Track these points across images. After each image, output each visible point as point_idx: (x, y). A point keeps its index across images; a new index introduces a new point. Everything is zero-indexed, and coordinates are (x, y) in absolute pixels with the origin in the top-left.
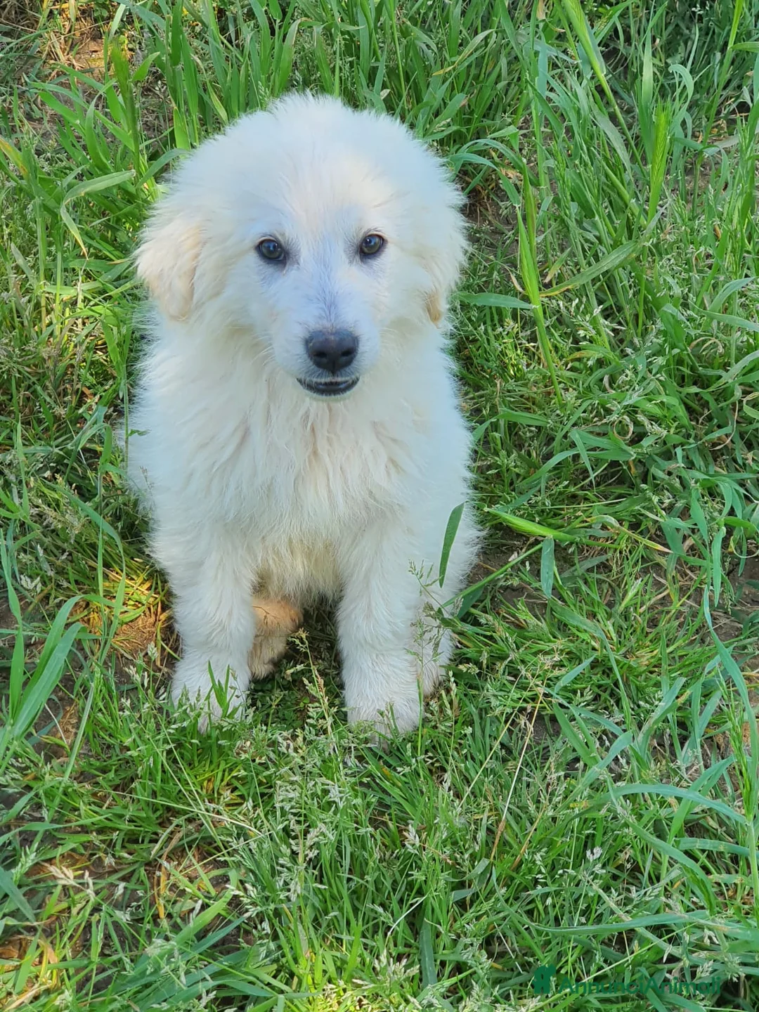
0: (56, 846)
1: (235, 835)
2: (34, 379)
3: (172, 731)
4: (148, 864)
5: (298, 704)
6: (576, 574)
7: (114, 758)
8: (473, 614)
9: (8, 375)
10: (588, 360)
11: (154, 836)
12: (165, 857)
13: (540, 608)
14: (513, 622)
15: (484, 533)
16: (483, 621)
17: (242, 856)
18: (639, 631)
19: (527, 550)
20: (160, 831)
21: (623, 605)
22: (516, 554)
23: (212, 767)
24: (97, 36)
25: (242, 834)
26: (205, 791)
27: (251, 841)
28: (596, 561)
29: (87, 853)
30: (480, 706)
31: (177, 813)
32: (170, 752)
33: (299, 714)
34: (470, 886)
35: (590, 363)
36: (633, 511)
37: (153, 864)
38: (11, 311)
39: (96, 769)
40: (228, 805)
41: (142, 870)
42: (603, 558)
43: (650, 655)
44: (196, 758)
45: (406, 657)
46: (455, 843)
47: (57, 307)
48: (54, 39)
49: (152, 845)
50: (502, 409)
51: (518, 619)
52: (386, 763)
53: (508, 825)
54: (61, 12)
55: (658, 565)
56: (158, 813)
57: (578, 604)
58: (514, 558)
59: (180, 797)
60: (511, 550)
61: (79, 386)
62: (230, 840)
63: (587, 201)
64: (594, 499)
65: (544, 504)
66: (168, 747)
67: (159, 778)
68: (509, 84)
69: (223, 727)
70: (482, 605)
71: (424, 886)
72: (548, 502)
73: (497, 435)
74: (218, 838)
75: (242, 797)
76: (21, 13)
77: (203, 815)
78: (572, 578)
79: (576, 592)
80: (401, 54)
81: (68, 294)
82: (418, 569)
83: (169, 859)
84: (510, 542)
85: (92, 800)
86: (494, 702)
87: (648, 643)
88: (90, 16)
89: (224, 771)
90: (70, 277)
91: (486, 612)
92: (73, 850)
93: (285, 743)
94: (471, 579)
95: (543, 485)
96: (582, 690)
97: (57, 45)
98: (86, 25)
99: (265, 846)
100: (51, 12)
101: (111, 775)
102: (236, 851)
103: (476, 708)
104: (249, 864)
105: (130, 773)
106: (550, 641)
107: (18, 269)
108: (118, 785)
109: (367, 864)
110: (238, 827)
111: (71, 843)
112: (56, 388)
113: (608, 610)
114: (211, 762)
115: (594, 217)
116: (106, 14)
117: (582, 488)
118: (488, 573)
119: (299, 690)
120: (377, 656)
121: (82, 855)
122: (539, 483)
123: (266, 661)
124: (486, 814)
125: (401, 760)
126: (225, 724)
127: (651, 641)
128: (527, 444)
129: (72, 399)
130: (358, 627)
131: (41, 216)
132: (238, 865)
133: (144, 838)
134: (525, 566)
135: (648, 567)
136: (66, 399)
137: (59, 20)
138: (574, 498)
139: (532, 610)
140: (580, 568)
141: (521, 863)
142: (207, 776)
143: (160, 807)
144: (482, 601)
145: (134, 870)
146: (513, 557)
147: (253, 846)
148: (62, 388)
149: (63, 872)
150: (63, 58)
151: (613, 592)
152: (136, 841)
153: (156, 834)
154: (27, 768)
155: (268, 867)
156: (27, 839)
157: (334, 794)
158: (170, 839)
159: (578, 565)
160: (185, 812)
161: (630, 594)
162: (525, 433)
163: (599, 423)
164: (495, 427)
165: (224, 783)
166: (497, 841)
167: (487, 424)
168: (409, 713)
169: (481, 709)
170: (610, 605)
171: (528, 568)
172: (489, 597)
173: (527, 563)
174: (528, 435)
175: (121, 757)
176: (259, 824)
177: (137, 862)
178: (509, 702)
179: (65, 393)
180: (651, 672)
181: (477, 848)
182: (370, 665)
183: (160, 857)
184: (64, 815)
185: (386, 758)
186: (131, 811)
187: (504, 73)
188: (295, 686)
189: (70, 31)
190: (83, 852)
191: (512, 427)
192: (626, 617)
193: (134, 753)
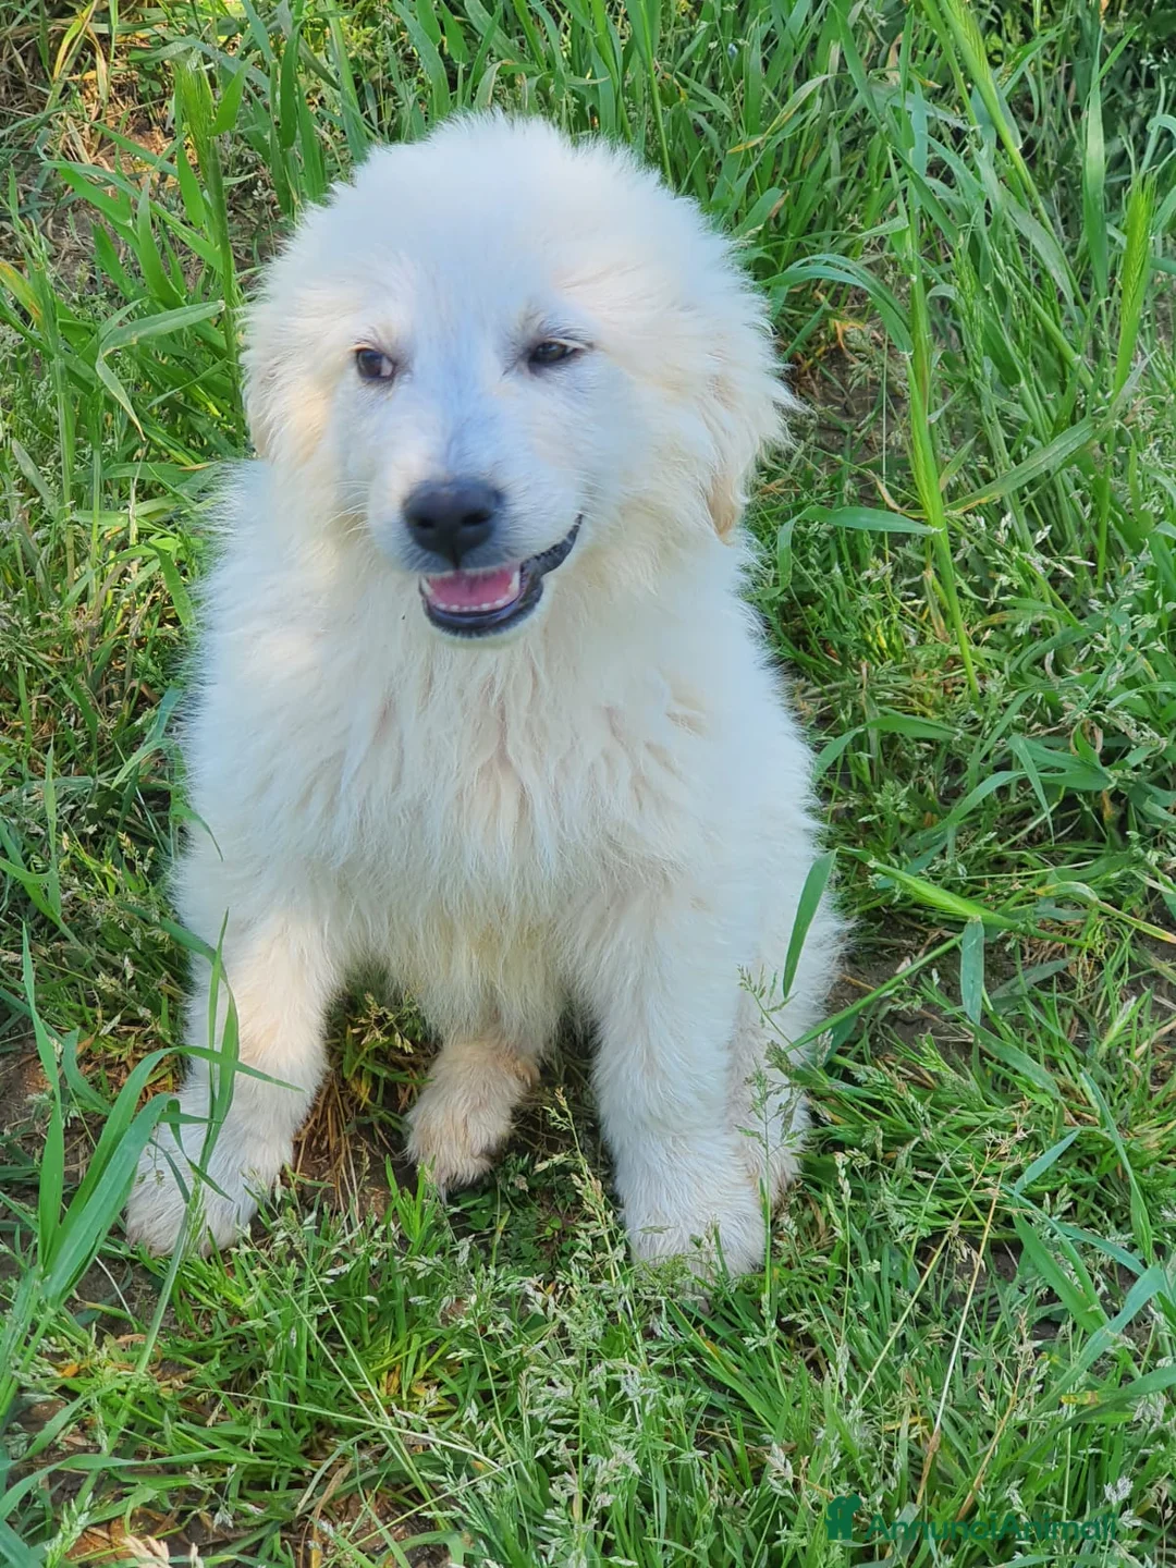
0: (120, 1497)
1: (450, 1469)
2: (55, 673)
3: (328, 1281)
4: (287, 1528)
5: (540, 1230)
6: (1017, 991)
7: (219, 1334)
8: (839, 1066)
9: (11, 663)
10: (1014, 626)
11: (296, 1476)
12: (317, 1512)
13: (959, 1052)
14: (911, 1079)
15: (851, 925)
16: (861, 1077)
17: (464, 1509)
18: (1136, 1090)
19: (926, 953)
20: (308, 1466)
21: (1105, 1046)
22: (908, 960)
23: (397, 1347)
24: (143, 126)
25: (462, 1465)
26: (383, 1389)
27: (480, 1480)
28: (1049, 970)
29: (175, 1509)
30: (868, 1227)
31: (339, 1430)
32: (321, 1318)
33: (543, 1248)
34: (882, 1557)
35: (1020, 631)
36: (1108, 881)
37: (296, 1527)
38: (13, 555)
39: (186, 1355)
40: (431, 1415)
41: (277, 1537)
42: (1061, 964)
43: (1162, 1131)
44: (366, 1331)
45: (726, 1139)
46: (853, 1477)
47: (95, 549)
48: (73, 130)
49: (295, 1492)
50: (873, 714)
51: (918, 1073)
52: (708, 1331)
53: (946, 1442)
54: (84, 87)
55: (1156, 976)
56: (303, 1433)
57: (1026, 1044)
58: (906, 967)
59: (344, 1401)
60: (898, 955)
61: (135, 683)
62: (442, 1478)
63: (1006, 352)
64: (1036, 863)
65: (955, 873)
66: (320, 1310)
67: (303, 1368)
68: (843, 184)
69: (415, 1272)
70: (854, 1050)
71: (801, 1557)
72: (961, 869)
73: (865, 756)
74: (415, 1476)
75: (452, 1398)
76: (16, 91)
77: (390, 1433)
78: (1013, 1000)
79: (1019, 1023)
80: (666, 129)
81: (113, 524)
82: (756, 981)
83: (324, 1515)
84: (896, 941)
85: (182, 1410)
86: (896, 1219)
87: (1152, 1111)
88: (131, 94)
89: (419, 1354)
90: (116, 496)
91: (863, 1062)
92: (149, 1505)
93: (540, 1296)
94: (832, 1005)
95: (950, 841)
96: (1053, 1194)
97: (78, 139)
98: (125, 109)
99: (508, 1488)
100: (66, 89)
101: (215, 1364)
102: (453, 1500)
103: (861, 1229)
104: (478, 1523)
105: (248, 1361)
106: (983, 1109)
107: (25, 485)
108: (230, 1381)
109: (694, 1519)
110: (454, 1455)
111: (146, 1492)
112: (96, 688)
113: (1079, 1052)
114: (394, 1338)
115: (1018, 381)
116: (158, 89)
117: (1013, 846)
118: (861, 993)
119: (541, 1205)
120: (674, 1141)
121: (168, 1513)
122: (943, 838)
123: (477, 1152)
124: (907, 1420)
125: (733, 1325)
126: (420, 1266)
127: (1157, 1108)
128: (915, 773)
129: (124, 706)
130: (634, 1092)
131: (65, 389)
132: (456, 1524)
133: (278, 1478)
134: (931, 978)
135: (1138, 980)
136: (112, 706)
137: (80, 101)
138: (999, 863)
139: (946, 1056)
140: (1025, 980)
141: (974, 1509)
142: (386, 1362)
143: (306, 1422)
144: (854, 1044)
145: (261, 1541)
146: (903, 966)
147: (485, 1488)
148: (105, 688)
149: (150, 1549)
150: (88, 159)
151: (1083, 1022)
152: (264, 1486)
153: (299, 1471)
154: (65, 1355)
155: (513, 1527)
156: (68, 1486)
157: (632, 1388)
158: (325, 1480)
159: (1021, 976)
160: (353, 1430)
161: (1118, 1025)
162: (912, 754)
163: (1042, 733)
164: (860, 743)
165: (420, 1374)
166: (926, 1472)
167: (847, 738)
168: (745, 1240)
169: (869, 1232)
170: (1082, 1044)
171: (936, 980)
172: (866, 1037)
173: (934, 973)
174: (918, 756)
175: (230, 1331)
176: (492, 1446)
177: (270, 1521)
178: (922, 1218)
179: (110, 698)
180: (1165, 1162)
181: (894, 1485)
182: (664, 1158)
183: (310, 1512)
184: (134, 1441)
185: (707, 1321)
186: (257, 1431)
187: (836, 165)
188: (534, 1199)
189: (98, 118)
190: (169, 1506)
191: (890, 741)
192: (1110, 1063)
193: (258, 1324)
